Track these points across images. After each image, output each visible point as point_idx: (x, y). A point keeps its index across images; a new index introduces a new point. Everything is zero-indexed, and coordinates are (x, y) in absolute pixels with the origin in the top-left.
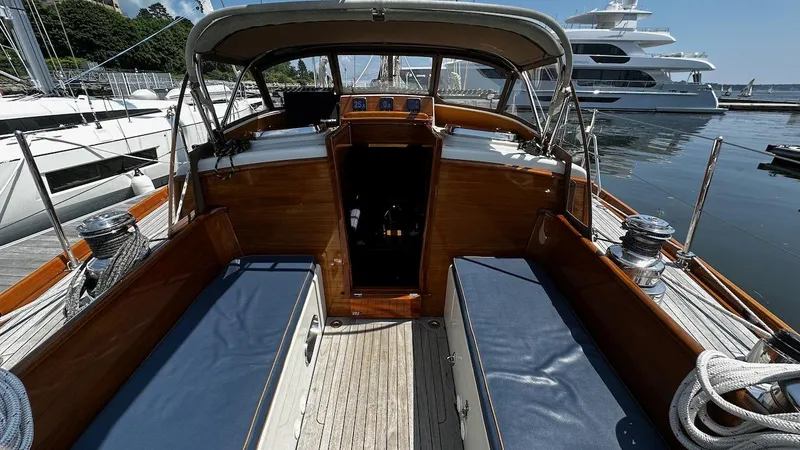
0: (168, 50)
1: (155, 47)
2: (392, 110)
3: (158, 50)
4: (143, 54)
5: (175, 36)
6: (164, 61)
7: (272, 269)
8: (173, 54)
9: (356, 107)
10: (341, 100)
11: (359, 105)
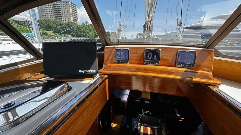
0: (87, 32)
3: (85, 32)
8: (88, 33)
9: (118, 57)
10: (106, 50)
11: (121, 56)
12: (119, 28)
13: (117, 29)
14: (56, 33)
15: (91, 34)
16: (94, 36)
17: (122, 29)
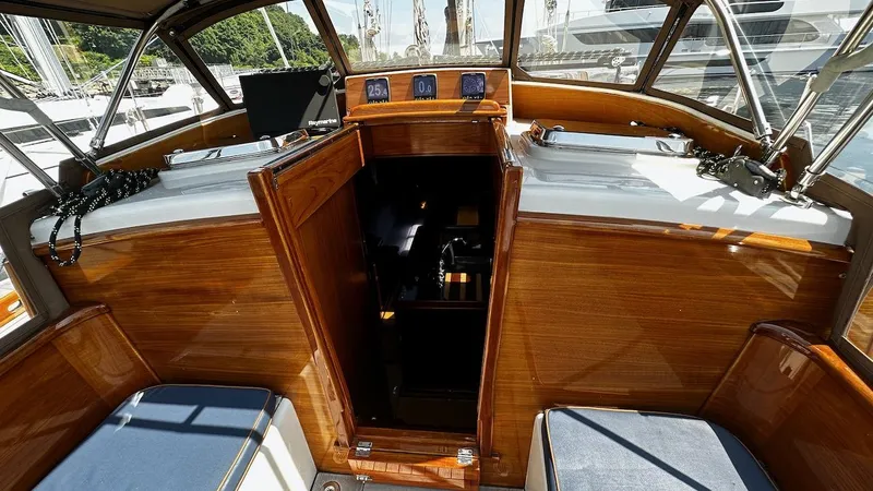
0: (233, 40)
1: (220, 38)
2: (434, 97)
3: (223, 41)
4: (209, 46)
5: (239, 24)
6: (230, 52)
7: (186, 427)
8: (238, 44)
9: (371, 95)
10: (347, 84)
11: (376, 90)
12: (365, 27)
13: (360, 28)
14: (94, 50)
15: (249, 46)
16: (265, 54)
17: (377, 30)
